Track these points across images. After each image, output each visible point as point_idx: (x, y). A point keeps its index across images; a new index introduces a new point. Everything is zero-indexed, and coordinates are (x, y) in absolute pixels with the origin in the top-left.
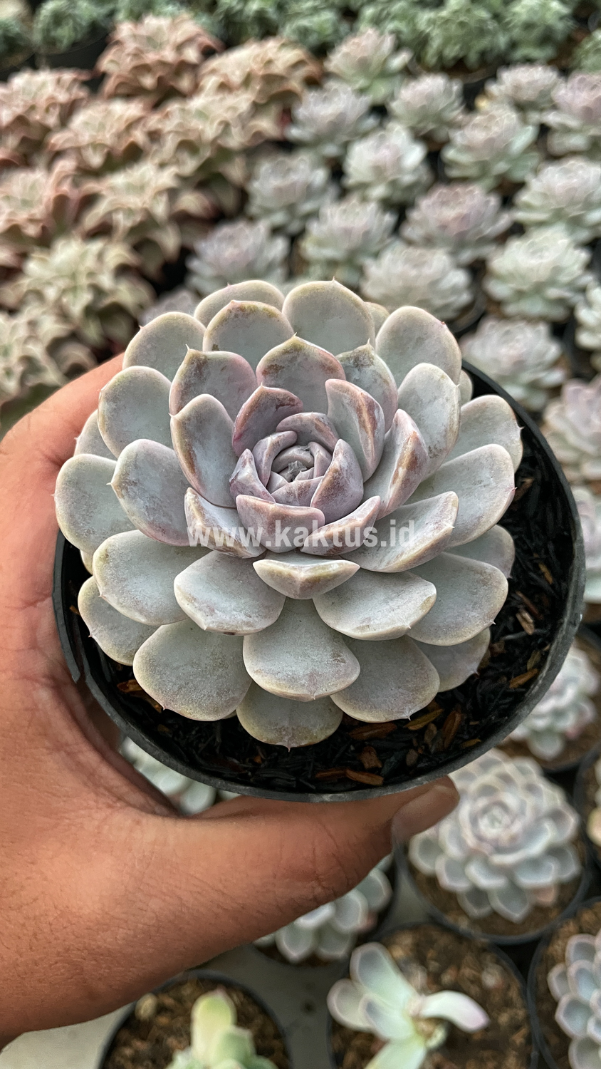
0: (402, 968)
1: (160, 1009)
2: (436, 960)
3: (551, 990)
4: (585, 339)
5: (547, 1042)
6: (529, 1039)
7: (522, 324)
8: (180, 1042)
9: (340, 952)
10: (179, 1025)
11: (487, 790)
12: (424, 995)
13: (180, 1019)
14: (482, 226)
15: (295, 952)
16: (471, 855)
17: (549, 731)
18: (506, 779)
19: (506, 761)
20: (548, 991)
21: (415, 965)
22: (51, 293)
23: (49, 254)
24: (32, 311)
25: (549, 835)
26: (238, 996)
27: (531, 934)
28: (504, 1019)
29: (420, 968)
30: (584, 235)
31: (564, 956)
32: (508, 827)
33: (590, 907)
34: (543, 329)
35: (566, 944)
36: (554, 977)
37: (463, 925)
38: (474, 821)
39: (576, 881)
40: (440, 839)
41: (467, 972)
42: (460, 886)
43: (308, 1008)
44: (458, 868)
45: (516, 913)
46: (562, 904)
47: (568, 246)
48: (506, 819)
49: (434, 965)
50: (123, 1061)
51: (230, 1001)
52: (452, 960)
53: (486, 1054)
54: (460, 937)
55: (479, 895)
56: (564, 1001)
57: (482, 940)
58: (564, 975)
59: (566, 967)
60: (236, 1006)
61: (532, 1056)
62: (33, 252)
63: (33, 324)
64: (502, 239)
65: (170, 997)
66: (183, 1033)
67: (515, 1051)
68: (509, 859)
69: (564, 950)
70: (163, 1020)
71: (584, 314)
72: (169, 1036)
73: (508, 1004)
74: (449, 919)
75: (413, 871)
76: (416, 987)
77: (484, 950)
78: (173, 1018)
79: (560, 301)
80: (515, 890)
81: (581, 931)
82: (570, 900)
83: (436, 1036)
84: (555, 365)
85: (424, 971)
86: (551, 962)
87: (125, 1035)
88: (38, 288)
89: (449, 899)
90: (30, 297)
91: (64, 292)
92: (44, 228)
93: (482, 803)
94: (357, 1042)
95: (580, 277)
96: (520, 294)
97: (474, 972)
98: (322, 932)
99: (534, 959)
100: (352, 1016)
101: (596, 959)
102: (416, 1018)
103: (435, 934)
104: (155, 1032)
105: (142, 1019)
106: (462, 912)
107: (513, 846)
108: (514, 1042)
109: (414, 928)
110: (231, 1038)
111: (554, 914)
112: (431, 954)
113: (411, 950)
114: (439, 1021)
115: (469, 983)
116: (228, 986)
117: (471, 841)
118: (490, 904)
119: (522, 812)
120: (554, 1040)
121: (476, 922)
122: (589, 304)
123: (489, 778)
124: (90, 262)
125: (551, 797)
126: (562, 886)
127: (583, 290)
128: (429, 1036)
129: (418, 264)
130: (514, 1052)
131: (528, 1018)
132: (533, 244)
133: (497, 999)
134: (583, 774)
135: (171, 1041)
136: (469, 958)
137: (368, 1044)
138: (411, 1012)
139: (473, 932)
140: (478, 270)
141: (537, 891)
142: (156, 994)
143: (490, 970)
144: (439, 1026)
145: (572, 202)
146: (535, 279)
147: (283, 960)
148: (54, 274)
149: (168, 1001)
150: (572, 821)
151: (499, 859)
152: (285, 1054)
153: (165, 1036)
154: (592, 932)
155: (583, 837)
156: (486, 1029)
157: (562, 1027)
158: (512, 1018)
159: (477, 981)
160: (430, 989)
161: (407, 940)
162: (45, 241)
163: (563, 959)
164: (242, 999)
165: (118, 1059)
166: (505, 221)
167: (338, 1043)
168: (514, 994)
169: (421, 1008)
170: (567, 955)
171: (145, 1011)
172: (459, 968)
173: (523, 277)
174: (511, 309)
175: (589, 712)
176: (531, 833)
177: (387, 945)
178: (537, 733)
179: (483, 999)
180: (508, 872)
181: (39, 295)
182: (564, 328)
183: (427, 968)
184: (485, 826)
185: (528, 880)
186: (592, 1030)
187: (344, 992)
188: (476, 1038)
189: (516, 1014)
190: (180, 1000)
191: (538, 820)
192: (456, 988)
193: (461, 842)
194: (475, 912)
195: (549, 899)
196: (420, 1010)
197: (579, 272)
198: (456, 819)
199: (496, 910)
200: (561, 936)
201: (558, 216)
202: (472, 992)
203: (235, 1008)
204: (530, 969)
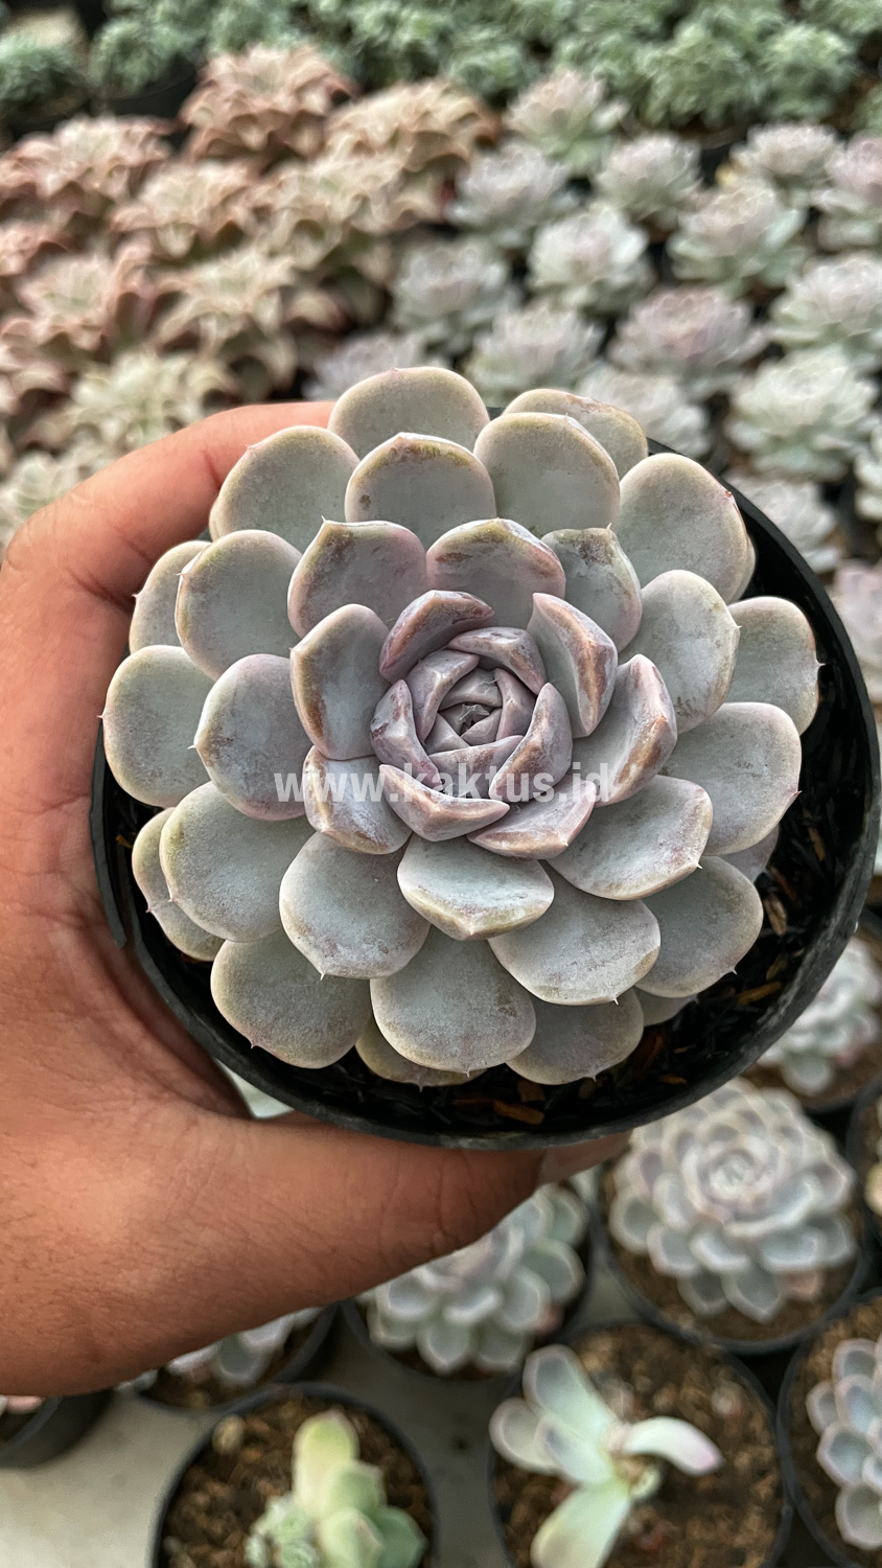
0: (597, 1384)
1: (249, 1439)
2: (644, 1375)
3: (811, 1419)
4: (870, 506)
5: (806, 1496)
6: (779, 1491)
7: (779, 484)
8: (276, 1486)
9: (507, 1360)
10: (276, 1462)
11: (722, 1133)
12: (627, 1425)
13: (277, 1453)
14: (724, 346)
15: (444, 1358)
16: (700, 1224)
17: (811, 1054)
18: (751, 1118)
19: (749, 1095)
20: (807, 1421)
21: (615, 1381)
22: (111, 428)
23: (109, 373)
24: (83, 453)
25: (810, 1198)
26: (361, 1421)
27: (784, 1339)
28: (743, 1460)
29: (623, 1384)
30: (869, 361)
31: (830, 1370)
32: (750, 1184)
33: (867, 1302)
34: (809, 491)
35: (833, 1353)
36: (815, 1400)
37: (686, 1325)
38: (704, 1176)
39: (848, 1267)
40: (655, 1199)
41: (691, 1393)
42: (682, 1267)
43: (461, 1445)
44: (681, 1241)
45: (763, 1308)
46: (827, 1298)
47: (847, 374)
48: (748, 1174)
49: (643, 1383)
50: (193, 1513)
51: (348, 1423)
52: (668, 1376)
53: (717, 1509)
54: (681, 1343)
55: (709, 1281)
56: (829, 1433)
57: (714, 1346)
58: (830, 1398)
59: (832, 1386)
60: (357, 1431)
61: (783, 1513)
62: (87, 371)
63: (85, 471)
64: (753, 365)
65: (264, 1420)
66: (281, 1472)
67: (758, 1505)
68: (753, 1230)
69: (830, 1363)
70: (253, 1454)
71: (869, 471)
72: (261, 1477)
73: (748, 1439)
74: (667, 1316)
75: (615, 1247)
76: (618, 1414)
77: (715, 1361)
78: (266, 1452)
79: (834, 453)
80: (760, 1275)
81: (854, 1335)
82: (840, 1293)
83: (644, 1482)
84: (825, 541)
85: (629, 1388)
86: (811, 1381)
87: (197, 1475)
88: (95, 422)
89: (669, 1284)
90: (81, 434)
91: (130, 427)
92: (103, 338)
93: (715, 1150)
94: (533, 1490)
95: (862, 420)
96: (778, 442)
97: (699, 1392)
98: (483, 1331)
99: (786, 1376)
100: (525, 1449)
101: (876, 1374)
102: (618, 1456)
103: (645, 1338)
104: (240, 1472)
105: (222, 1451)
106: (685, 1307)
107: (759, 1210)
108: (758, 1493)
109: (615, 1329)
110: (351, 1479)
111: (817, 1316)
112: (638, 1366)
113: (612, 1359)
114: (649, 1459)
115: (692, 1408)
116: (348, 1408)
117: (698, 1202)
118: (723, 1295)
119: (772, 1163)
120: (815, 1492)
121: (703, 1321)
122: (874, 457)
123: (726, 1116)
124: (167, 387)
125: (814, 1146)
126: (828, 1272)
127: (867, 439)
128: (635, 1481)
129: (633, 397)
130: (757, 1508)
131: (777, 1460)
132: (796, 373)
133: (733, 1431)
134: (860, 1116)
135: (263, 1485)
136: (693, 1373)
137: (549, 1490)
138: (610, 1446)
139: (699, 1334)
140: (718, 408)
141: (793, 1277)
142: (242, 1415)
143: (722, 1389)
144: (652, 1466)
145: (852, 314)
146: (800, 422)
147: (427, 1369)
148: (115, 402)
149: (260, 1426)
150: (843, 1179)
151: (738, 1230)
152: (428, 1505)
153: (255, 1478)
154: (872, 1337)
155: (858, 1202)
156: (716, 1473)
157: (826, 1470)
158: (754, 1461)
159: (705, 1406)
160: (637, 1414)
161: (604, 1346)
162: (104, 355)
163: (829, 1376)
164: (367, 1425)
165: (186, 1508)
166: (757, 339)
167: (504, 1489)
168: (757, 1424)
169: (624, 1441)
170: (834, 1369)
171: (228, 1440)
172: (679, 1385)
173: (781, 417)
174: (764, 463)
175: (869, 1028)
176: (785, 1194)
177: (578, 1349)
178: (795, 1056)
179: (713, 1430)
180: (751, 1248)
181: (93, 430)
182: (839, 491)
183: (633, 1386)
184: (720, 1185)
185: (780, 1261)
186: (870, 1474)
187: (514, 1417)
188: (704, 1485)
189: (761, 1454)
190: (276, 1426)
191: (796, 1175)
192: (674, 1413)
193: (685, 1206)
194: (705, 1306)
195: (810, 1290)
196: (623, 1444)
197: (861, 414)
198: (677, 1172)
199: (734, 1303)
200: (826, 1343)
201: (833, 334)
202: (697, 1421)
203: (357, 1438)
204: (782, 1391)
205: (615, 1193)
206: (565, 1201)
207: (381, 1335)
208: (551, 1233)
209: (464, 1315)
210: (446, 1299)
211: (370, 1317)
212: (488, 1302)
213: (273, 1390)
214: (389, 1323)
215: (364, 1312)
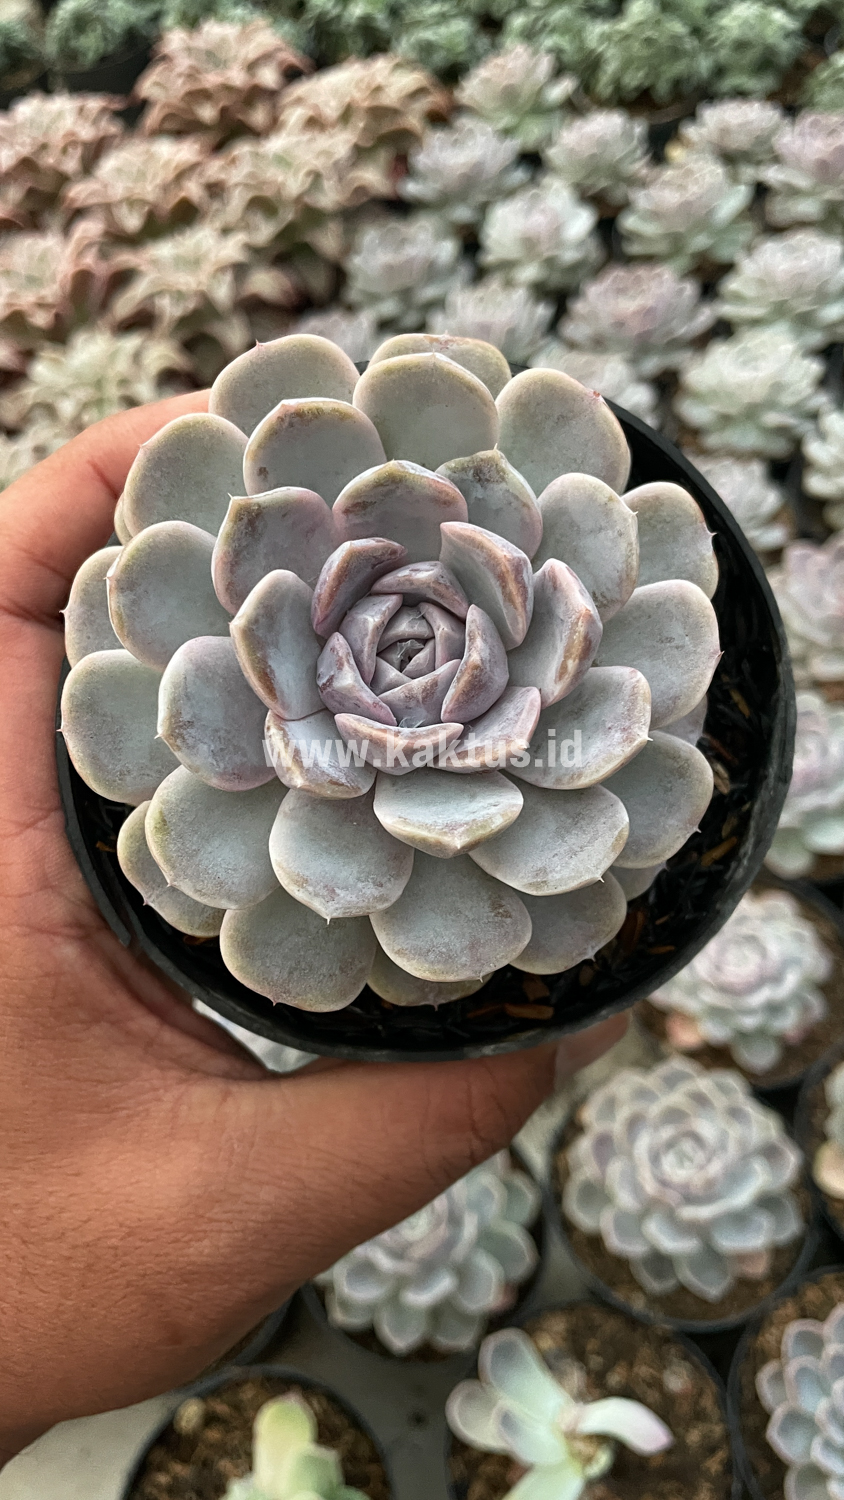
0: (550, 1363)
1: (209, 1419)
2: (598, 1354)
3: (760, 1398)
4: (817, 485)
5: (755, 1472)
6: (729, 1467)
7: (727, 462)
8: (237, 1466)
9: (464, 1341)
10: (236, 1442)
11: (673, 1115)
12: (581, 1404)
13: (238, 1434)
14: (675, 322)
15: (400, 1340)
16: (649, 1207)
17: (761, 1033)
18: (700, 1100)
19: (699, 1076)
20: (757, 1398)
21: (569, 1360)
22: (67, 408)
23: (64, 353)
24: (39, 432)
25: (760, 1179)
26: (319, 1403)
27: (733, 1318)
28: (694, 1437)
29: (577, 1363)
30: (816, 339)
31: (779, 1349)
32: (702, 1167)
33: (816, 1281)
34: (757, 469)
35: (782, 1332)
36: (764, 1377)
37: (638, 1304)
38: (655, 1158)
39: (797, 1245)
40: (608, 1182)
41: (643, 1371)
42: (634, 1249)
43: (418, 1420)
44: (632, 1223)
45: (713, 1288)
46: (776, 1276)
47: (795, 353)
48: (700, 1156)
49: (596, 1361)
50: (155, 1492)
51: (309, 1408)
52: (619, 1353)
53: (668, 1486)
54: (633, 1322)
55: (660, 1262)
56: (779, 1413)
57: (665, 1325)
58: (779, 1377)
59: (782, 1366)
60: (316, 1414)
61: (733, 1490)
62: (42, 349)
63: (40, 452)
64: (702, 342)
65: (223, 1402)
66: (241, 1452)
67: (707, 1481)
68: (704, 1212)
69: (779, 1342)
70: (213, 1435)
71: (815, 450)
72: (221, 1457)
73: (699, 1416)
74: (619, 1296)
75: (568, 1227)
76: (571, 1393)
77: (666, 1340)
79: (781, 431)
80: (711, 1256)
81: (803, 1314)
82: (789, 1270)
83: (597, 1462)
84: (773, 519)
85: (581, 1368)
86: (761, 1358)
87: (159, 1455)
88: (50, 401)
89: (620, 1266)
90: (37, 413)
91: (85, 406)
92: (57, 316)
93: (667, 1133)
94: (488, 1469)
95: (809, 398)
96: (726, 420)
97: (651, 1370)
98: (439, 1313)
99: (736, 1354)
100: (482, 1431)
101: (824, 1355)
102: (571, 1436)
103: (597, 1316)
104: (201, 1451)
105: (183, 1432)
106: (635, 1285)
107: (709, 1193)
108: (708, 1469)
109: (569, 1308)
110: (310, 1461)
111: (765, 1291)
112: (592, 1345)
113: (565, 1339)
114: (602, 1439)
115: (645, 1387)
116: (307, 1388)
117: (650, 1187)
118: (674, 1275)
119: (722, 1146)
120: (764, 1468)
121: (654, 1300)
122: (822, 436)
123: (676, 1098)
124: (122, 366)
125: (763, 1125)
126: (777, 1251)
127: (814, 416)
128: (588, 1460)
130: (708, 1484)
131: (727, 1437)
132: (745, 350)
133: (684, 1409)
134: (808, 1093)
135: (225, 1464)
136: (645, 1351)
137: (504, 1470)
138: (563, 1427)
139: (652, 1315)
140: (667, 385)
141: (742, 1258)
142: (203, 1396)
143: (675, 1368)
144: (605, 1446)
145: (800, 292)
146: (746, 400)
147: (384, 1351)
148: (71, 381)
149: (221, 1408)
150: (792, 1159)
151: (689, 1213)
152: (386, 1483)
153: (216, 1458)
154: (820, 1314)
155: (807, 1184)
156: (668, 1452)
157: (775, 1449)
158: (705, 1437)
159: (657, 1384)
160: (591, 1394)
161: (558, 1325)
162: (59, 335)
163: (778, 1354)
164: (326, 1407)
165: (149, 1489)
166: (705, 316)
167: (460, 1468)
168: (708, 1402)
169: (577, 1420)
170: (783, 1348)
171: (188, 1421)
172: (631, 1365)
173: (730, 395)
174: (711, 441)
175: (817, 1007)
176: (735, 1176)
177: (531, 1331)
178: (743, 1036)
179: (664, 1409)
180: (702, 1231)
181: (50, 410)
182: (786, 469)
183: (586, 1364)
184: (670, 1166)
185: (730, 1242)
186: (819, 1455)
187: (470, 1397)
188: (654, 1464)
189: (712, 1431)
190: (237, 1407)
191: (745, 1157)
192: (627, 1393)
193: (636, 1188)
194: (655, 1286)
195: (759, 1269)
196: (576, 1423)
197: (809, 391)
198: (630, 1155)
199: (685, 1285)
200: (775, 1321)
201: (779, 311)
202: (650, 1399)
203: (315, 1419)
204: (732, 1370)
205: (568, 1174)
206: (520, 1181)
207: (339, 1316)
208: (506, 1214)
209: (421, 1298)
210: (401, 1283)
211: (328, 1298)
212: (444, 1284)
213: (233, 1372)
214: (345, 1305)
215: (322, 1293)
